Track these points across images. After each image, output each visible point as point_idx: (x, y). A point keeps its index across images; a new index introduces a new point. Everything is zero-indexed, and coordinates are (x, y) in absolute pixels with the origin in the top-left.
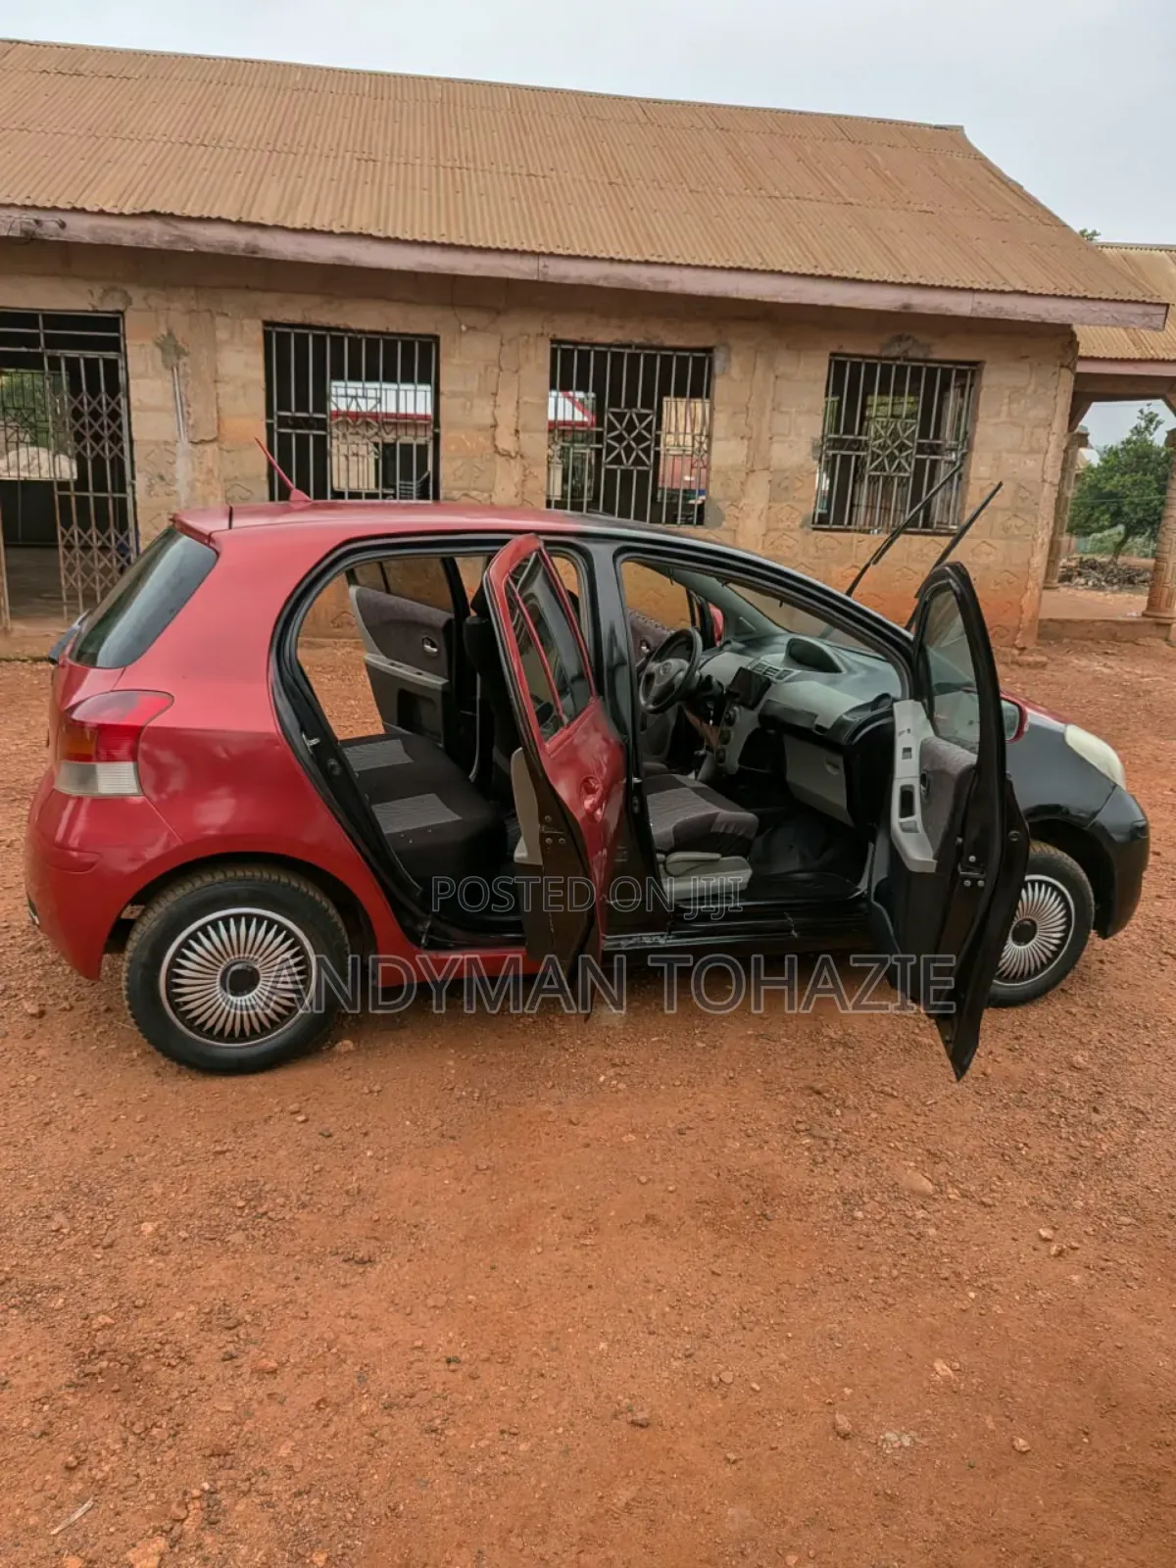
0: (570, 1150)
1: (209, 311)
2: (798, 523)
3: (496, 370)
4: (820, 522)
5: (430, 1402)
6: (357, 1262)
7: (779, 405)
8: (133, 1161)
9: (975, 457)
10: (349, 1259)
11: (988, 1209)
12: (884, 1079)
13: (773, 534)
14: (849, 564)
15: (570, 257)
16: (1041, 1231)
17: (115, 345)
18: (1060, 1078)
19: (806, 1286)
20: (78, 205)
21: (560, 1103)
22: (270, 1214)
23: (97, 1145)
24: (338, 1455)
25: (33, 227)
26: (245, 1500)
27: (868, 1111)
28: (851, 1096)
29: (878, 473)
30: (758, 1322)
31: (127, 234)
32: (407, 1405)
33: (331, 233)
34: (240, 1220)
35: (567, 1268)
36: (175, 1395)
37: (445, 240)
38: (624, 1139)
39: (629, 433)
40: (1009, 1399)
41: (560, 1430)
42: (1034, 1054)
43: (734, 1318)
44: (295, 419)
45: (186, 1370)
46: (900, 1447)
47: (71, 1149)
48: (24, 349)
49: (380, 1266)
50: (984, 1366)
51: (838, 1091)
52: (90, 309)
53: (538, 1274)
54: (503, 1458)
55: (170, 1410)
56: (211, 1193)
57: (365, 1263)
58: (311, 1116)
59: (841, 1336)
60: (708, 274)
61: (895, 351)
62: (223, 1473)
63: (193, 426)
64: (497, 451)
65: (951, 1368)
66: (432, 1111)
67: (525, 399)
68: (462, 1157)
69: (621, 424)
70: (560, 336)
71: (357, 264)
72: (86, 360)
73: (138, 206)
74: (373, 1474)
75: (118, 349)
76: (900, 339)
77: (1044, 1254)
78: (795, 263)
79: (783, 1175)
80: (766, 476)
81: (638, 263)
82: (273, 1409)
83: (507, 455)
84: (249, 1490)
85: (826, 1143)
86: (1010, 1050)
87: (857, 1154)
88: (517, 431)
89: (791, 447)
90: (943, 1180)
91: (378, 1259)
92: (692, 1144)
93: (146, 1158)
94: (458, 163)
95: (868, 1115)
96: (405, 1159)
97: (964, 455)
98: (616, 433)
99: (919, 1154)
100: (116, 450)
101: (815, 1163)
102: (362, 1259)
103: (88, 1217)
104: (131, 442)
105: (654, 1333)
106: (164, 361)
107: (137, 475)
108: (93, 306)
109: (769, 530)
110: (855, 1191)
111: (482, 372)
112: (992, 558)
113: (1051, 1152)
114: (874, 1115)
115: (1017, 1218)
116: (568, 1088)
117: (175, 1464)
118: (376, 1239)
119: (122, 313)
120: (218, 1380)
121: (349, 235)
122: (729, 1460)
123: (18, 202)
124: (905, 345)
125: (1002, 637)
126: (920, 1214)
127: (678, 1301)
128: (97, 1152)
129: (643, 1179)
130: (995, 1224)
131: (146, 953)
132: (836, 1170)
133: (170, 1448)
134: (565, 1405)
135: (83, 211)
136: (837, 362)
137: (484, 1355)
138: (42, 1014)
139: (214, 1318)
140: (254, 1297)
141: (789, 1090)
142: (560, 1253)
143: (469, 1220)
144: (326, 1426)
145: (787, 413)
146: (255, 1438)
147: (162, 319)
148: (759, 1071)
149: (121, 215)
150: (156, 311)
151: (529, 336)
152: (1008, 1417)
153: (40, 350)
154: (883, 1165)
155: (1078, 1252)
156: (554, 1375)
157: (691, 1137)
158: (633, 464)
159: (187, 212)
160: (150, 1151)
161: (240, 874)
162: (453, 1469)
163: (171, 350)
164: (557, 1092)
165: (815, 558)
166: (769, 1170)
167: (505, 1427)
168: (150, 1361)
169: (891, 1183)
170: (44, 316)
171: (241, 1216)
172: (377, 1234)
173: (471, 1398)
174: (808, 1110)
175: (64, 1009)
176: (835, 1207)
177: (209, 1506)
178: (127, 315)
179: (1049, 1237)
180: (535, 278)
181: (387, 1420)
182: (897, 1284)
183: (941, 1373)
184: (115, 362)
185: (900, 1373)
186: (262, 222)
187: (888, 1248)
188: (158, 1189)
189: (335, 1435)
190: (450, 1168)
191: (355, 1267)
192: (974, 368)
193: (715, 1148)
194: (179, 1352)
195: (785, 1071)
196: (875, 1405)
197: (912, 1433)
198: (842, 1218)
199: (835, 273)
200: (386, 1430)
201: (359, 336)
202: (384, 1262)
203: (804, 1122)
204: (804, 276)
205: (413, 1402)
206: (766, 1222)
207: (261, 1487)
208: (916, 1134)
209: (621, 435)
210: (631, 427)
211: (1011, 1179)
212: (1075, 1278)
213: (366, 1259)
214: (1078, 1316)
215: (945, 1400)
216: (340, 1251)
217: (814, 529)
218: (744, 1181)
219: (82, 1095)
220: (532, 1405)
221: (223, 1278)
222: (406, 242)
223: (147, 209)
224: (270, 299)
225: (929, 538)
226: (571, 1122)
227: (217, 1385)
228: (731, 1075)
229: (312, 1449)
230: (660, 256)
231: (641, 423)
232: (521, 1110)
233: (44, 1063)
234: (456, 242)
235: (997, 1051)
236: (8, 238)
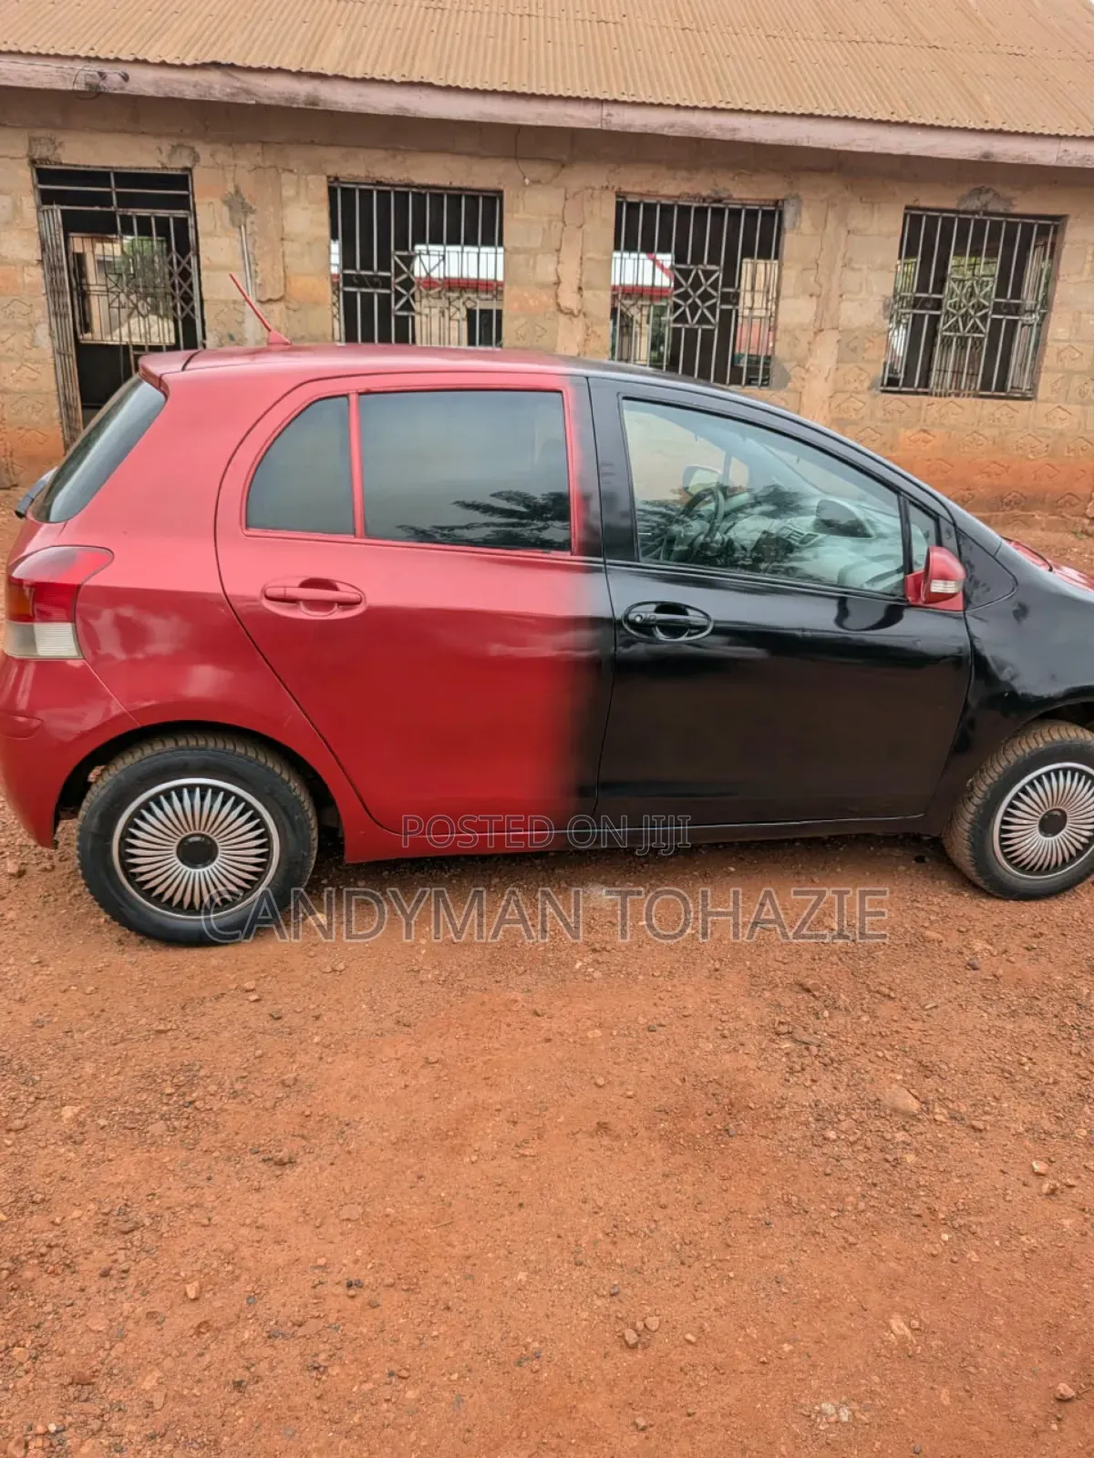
0: (527, 1045)
1: (276, 167)
2: (867, 384)
3: (560, 225)
4: (888, 385)
5: (318, 1333)
6: (276, 1164)
7: (851, 260)
8: (72, 1037)
9: (1054, 317)
10: (269, 1159)
11: (978, 1134)
12: (884, 977)
13: (840, 397)
14: (918, 428)
15: (634, 104)
16: (1034, 1164)
17: (184, 202)
18: (1079, 983)
19: (760, 1216)
20: (140, 57)
21: (529, 991)
22: (197, 1104)
23: (40, 1017)
24: (206, 1391)
25: (97, 80)
26: (91, 1442)
27: (860, 1013)
28: (843, 996)
29: (952, 334)
30: (698, 1258)
31: (189, 86)
32: (293, 1335)
33: (391, 82)
34: (165, 1108)
35: (499, 1181)
36: (48, 1308)
37: (506, 88)
38: (590, 1034)
39: (695, 291)
40: (972, 1369)
41: (455, 1376)
42: (1053, 955)
43: (673, 1250)
44: (359, 277)
45: (68, 1278)
46: (837, 1422)
47: (14, 1021)
48: (97, 208)
49: (300, 1169)
50: (948, 1327)
51: (830, 988)
52: (159, 166)
53: (467, 1186)
54: (385, 1406)
55: (38, 1327)
56: (142, 1076)
57: (284, 1164)
58: (265, 996)
59: (790, 1281)
60: (776, 121)
61: (974, 204)
62: (76, 1407)
63: (260, 285)
64: (560, 310)
65: (910, 1327)
66: (393, 995)
67: (590, 255)
68: (413, 1048)
69: (686, 281)
70: (626, 188)
71: (419, 115)
72: (157, 218)
73: (200, 58)
74: (239, 1418)
75: (186, 207)
76: (980, 191)
77: (1035, 1190)
78: (870, 110)
79: (755, 1083)
80: (834, 336)
81: (705, 109)
82: (149, 1331)
83: (570, 313)
84: (100, 1430)
85: (807, 1049)
86: (1028, 949)
87: (840, 1062)
88: (580, 289)
89: (861, 305)
90: (931, 1097)
91: (299, 1161)
92: (661, 1043)
93: (86, 1034)
94: (527, 11)
95: (859, 1017)
96: (352, 1048)
97: (1043, 316)
98: (682, 290)
99: (910, 1066)
100: (188, 310)
101: (792, 1071)
102: (281, 1160)
103: (10, 1098)
104: (202, 301)
105: (581, 1264)
106: (232, 221)
107: (208, 334)
108: (162, 164)
109: (836, 392)
110: (831, 1106)
111: (546, 226)
112: (1066, 424)
113: (1058, 1070)
114: (865, 1019)
115: (1010, 1146)
116: (540, 974)
117: (28, 1392)
118: (303, 1137)
119: (190, 170)
120: (99, 1292)
121: (411, 84)
122: (637, 1425)
123: (82, 54)
124: (984, 198)
125: (1072, 506)
126: (900, 1136)
127: (615, 1226)
128: (38, 1025)
129: (601, 1081)
130: (983, 1152)
131: (95, 821)
132: (813, 1081)
133: (27, 1372)
134: (466, 1346)
135: (145, 62)
136: (912, 216)
137: (390, 1281)
138: (21, 874)
139: (112, 1219)
140: (160, 1197)
141: (777, 986)
142: (495, 1163)
143: (406, 1119)
144: (201, 1355)
145: (860, 270)
146: (121, 1365)
147: (229, 176)
148: (748, 963)
149: (183, 66)
150: (223, 168)
151: (593, 189)
152: (967, 1391)
153: (112, 209)
154: (867, 1077)
155: (1074, 1191)
156: (461, 1309)
157: (661, 1035)
158: (699, 322)
159: (249, 62)
160: (90, 1027)
161: (193, 743)
162: (327, 1417)
163: (239, 206)
164: (527, 978)
165: (883, 421)
166: (742, 1078)
167: (395, 1368)
168: (34, 1266)
169: (873, 1098)
170: (116, 174)
171: (167, 1104)
172: (305, 1132)
173: (365, 1331)
174: (794, 1010)
175: (45, 870)
176: (807, 1124)
177: (51, 1445)
178: (196, 172)
179: (1043, 1172)
180: (599, 126)
181: (269, 1352)
182: (863, 1219)
183: (898, 1332)
184: (185, 220)
185: (850, 1328)
186: (322, 72)
187: (858, 1176)
188: (89, 1068)
189: (207, 1368)
190: (398, 1059)
191: (273, 1168)
192: (1056, 223)
193: (685, 1050)
194: (66, 1258)
195: (776, 965)
196: (814, 1366)
197: (855, 1406)
198: (812, 1137)
199: (912, 120)
200: (264, 1365)
201: (423, 191)
202: (306, 1164)
203: (788, 1024)
204: (880, 122)
205: (301, 1332)
206: (726, 1138)
207: (113, 1426)
208: (909, 1042)
209: (686, 292)
210: (696, 284)
211: (1008, 1099)
212: (1067, 1222)
213: (286, 1160)
214: (1066, 1269)
215: (896, 1365)
216: (261, 1149)
217: (884, 391)
218: (711, 1089)
219: (39, 962)
220: (430, 1342)
221: (132, 1174)
222: (467, 91)
223: (208, 60)
224: (333, 154)
225: (1003, 402)
226: (536, 1014)
227: (97, 1298)
228: (717, 966)
229: (179, 1382)
230: (728, 103)
231: (707, 280)
232: (486, 998)
233: (11, 926)
234: (519, 91)
235: (1013, 948)
236: (73, 92)
